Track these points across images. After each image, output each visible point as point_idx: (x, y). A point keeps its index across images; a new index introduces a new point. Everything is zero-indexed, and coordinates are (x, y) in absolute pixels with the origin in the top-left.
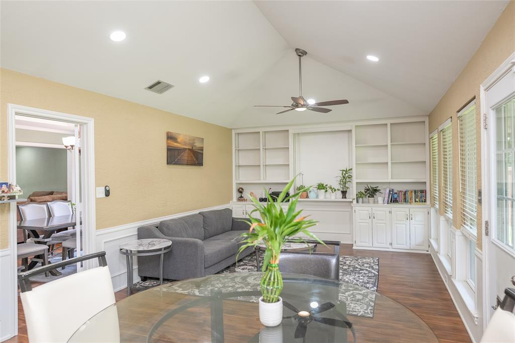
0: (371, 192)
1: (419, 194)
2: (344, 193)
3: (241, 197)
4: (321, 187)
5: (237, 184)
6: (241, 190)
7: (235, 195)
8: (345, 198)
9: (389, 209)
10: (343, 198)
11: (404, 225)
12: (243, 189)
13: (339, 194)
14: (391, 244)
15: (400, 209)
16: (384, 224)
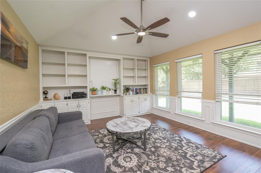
0: (127, 89)
1: (145, 89)
2: (115, 91)
3: (46, 97)
4: (103, 88)
5: (44, 88)
6: (46, 92)
7: (42, 96)
8: (116, 93)
9: (138, 97)
10: (115, 93)
11: (144, 103)
12: (47, 92)
13: (113, 92)
14: (139, 112)
15: (142, 96)
16: (136, 104)
